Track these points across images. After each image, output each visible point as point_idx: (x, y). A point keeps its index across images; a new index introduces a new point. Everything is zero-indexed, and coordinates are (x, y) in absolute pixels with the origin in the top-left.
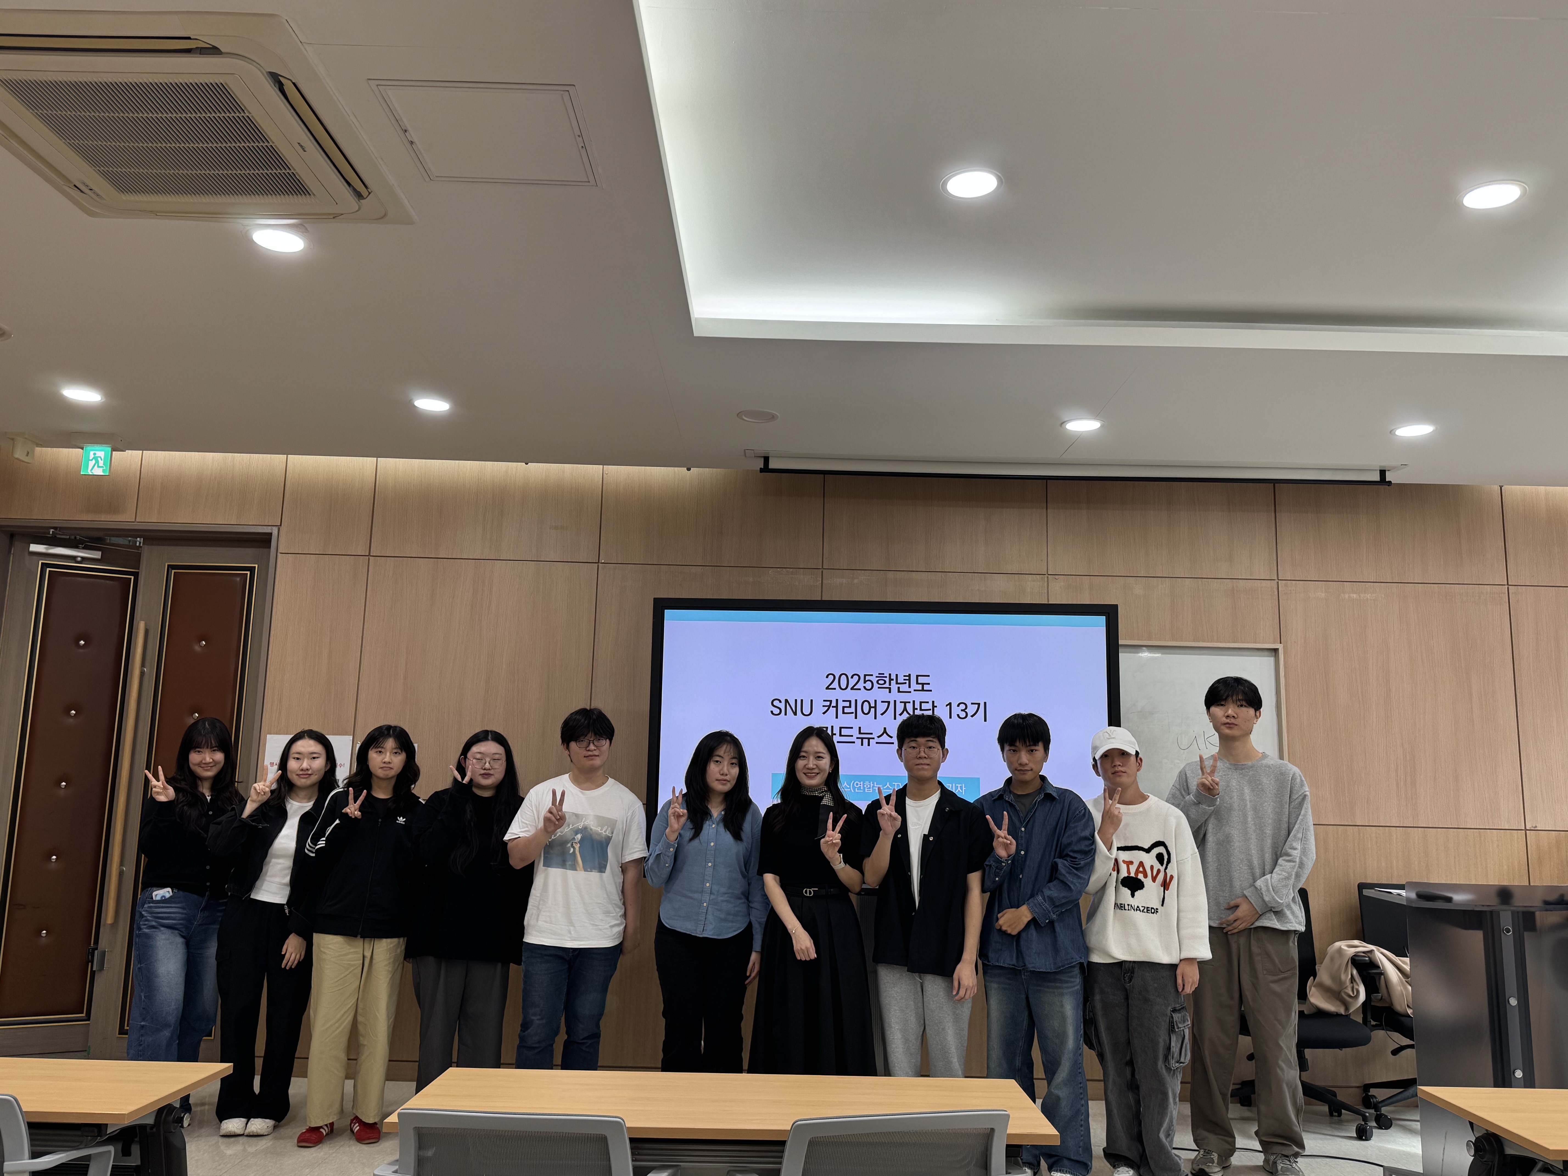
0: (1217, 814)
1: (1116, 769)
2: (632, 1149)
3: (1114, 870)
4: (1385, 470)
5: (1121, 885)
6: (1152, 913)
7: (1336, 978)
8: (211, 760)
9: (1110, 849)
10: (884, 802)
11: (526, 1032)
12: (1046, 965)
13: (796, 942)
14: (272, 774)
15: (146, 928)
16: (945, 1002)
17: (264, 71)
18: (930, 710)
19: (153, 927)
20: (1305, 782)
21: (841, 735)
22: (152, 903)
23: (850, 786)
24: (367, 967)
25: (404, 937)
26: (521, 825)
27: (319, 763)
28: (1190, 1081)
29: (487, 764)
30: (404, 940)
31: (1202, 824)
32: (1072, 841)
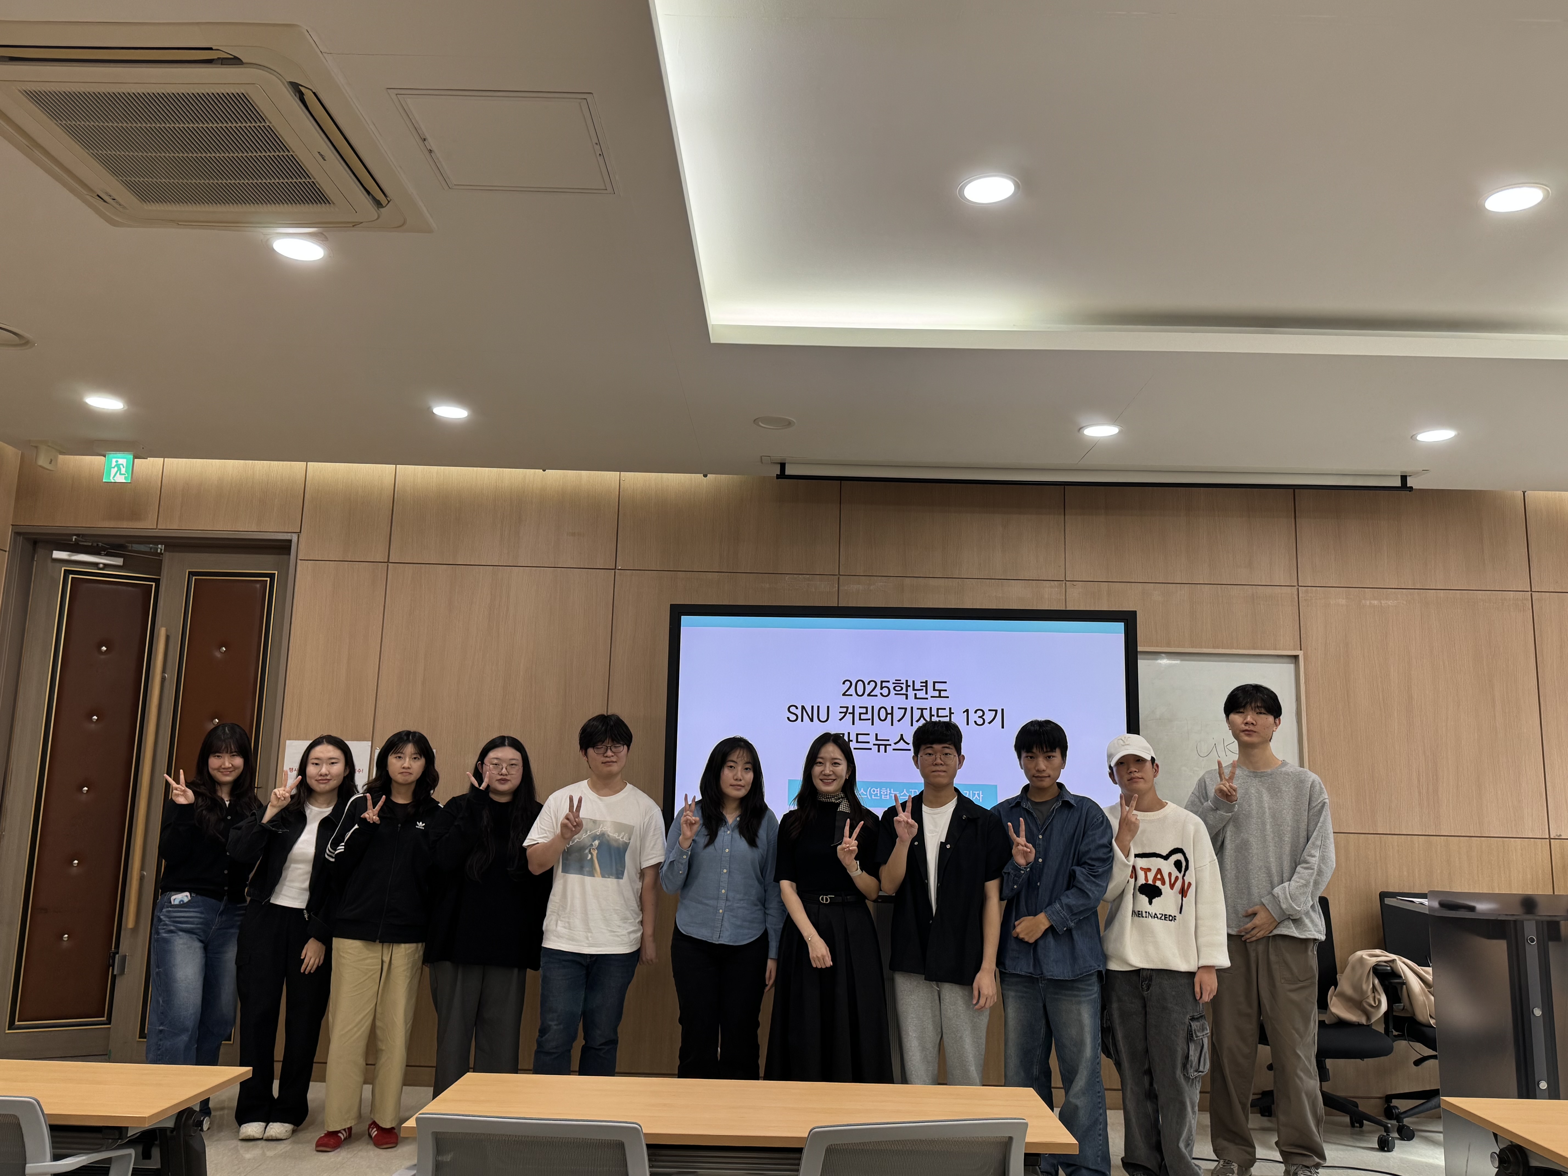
0: (1235, 820)
1: (1132, 775)
2: (649, 1155)
3: (1131, 877)
4: (1406, 476)
5: (1138, 893)
6: (1169, 920)
7: (1357, 988)
8: (230, 765)
9: (1127, 856)
10: (900, 809)
11: (544, 1038)
12: (1063, 973)
13: (812, 950)
14: (292, 779)
15: (166, 933)
16: (962, 1010)
17: (285, 81)
18: (947, 716)
19: (171, 932)
20: (1325, 790)
21: (857, 742)
22: (171, 908)
23: (867, 792)
24: (385, 971)
25: (422, 941)
26: (539, 831)
27: (338, 769)
28: (1209, 1090)
29: (504, 769)
30: (422, 945)
31: (1219, 831)
32: (1090, 849)
